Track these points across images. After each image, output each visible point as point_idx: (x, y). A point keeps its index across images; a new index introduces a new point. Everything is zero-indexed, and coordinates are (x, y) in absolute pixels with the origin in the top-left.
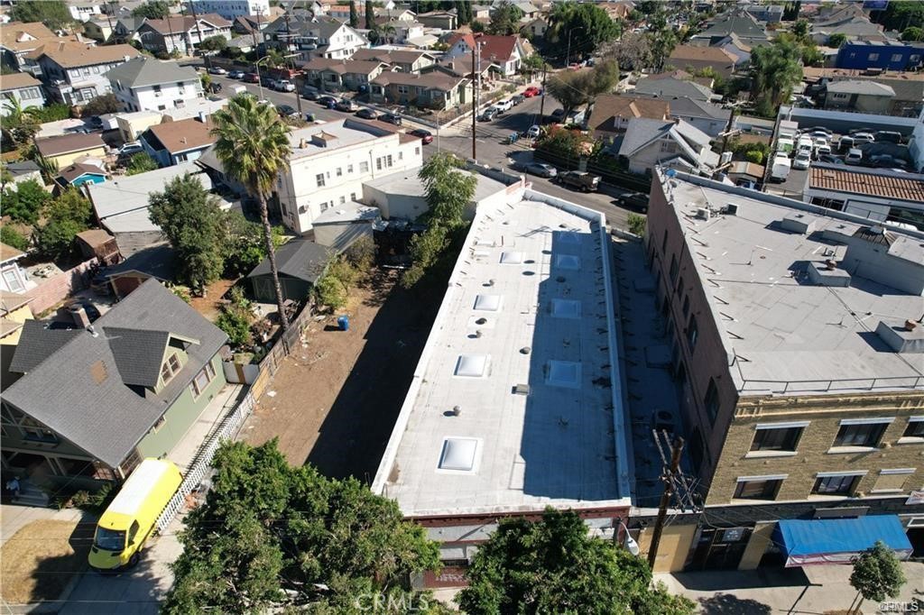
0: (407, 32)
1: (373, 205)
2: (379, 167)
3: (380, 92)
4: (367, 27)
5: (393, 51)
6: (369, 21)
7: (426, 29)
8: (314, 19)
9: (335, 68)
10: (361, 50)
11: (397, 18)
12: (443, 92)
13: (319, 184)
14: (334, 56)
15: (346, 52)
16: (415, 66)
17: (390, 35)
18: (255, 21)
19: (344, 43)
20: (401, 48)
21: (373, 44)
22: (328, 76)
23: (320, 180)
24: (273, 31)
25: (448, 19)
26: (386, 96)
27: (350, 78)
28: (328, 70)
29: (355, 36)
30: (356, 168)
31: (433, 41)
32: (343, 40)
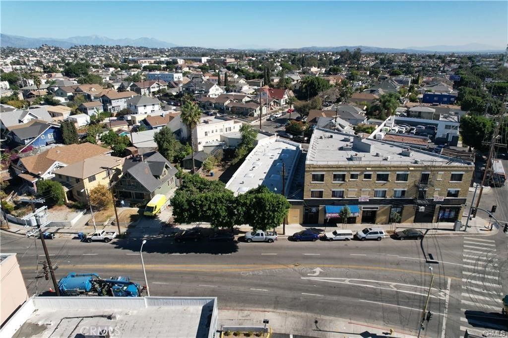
0: (242, 87)
1: (223, 141)
2: (226, 131)
3: (229, 109)
4: (225, 86)
5: (235, 95)
6: (226, 83)
7: (250, 87)
8: (203, 82)
9: (211, 101)
10: (222, 95)
11: (238, 82)
12: (253, 110)
13: (206, 135)
14: (211, 96)
15: (216, 95)
16: (244, 100)
17: (234, 89)
18: (178, 83)
19: (215, 91)
20: (238, 94)
21: (227, 92)
22: (208, 103)
23: (206, 134)
24: (186, 87)
25: (260, 82)
26: (231, 111)
27: (217, 104)
28: (209, 101)
29: (220, 89)
30: (219, 131)
31: (252, 91)
32: (215, 90)
